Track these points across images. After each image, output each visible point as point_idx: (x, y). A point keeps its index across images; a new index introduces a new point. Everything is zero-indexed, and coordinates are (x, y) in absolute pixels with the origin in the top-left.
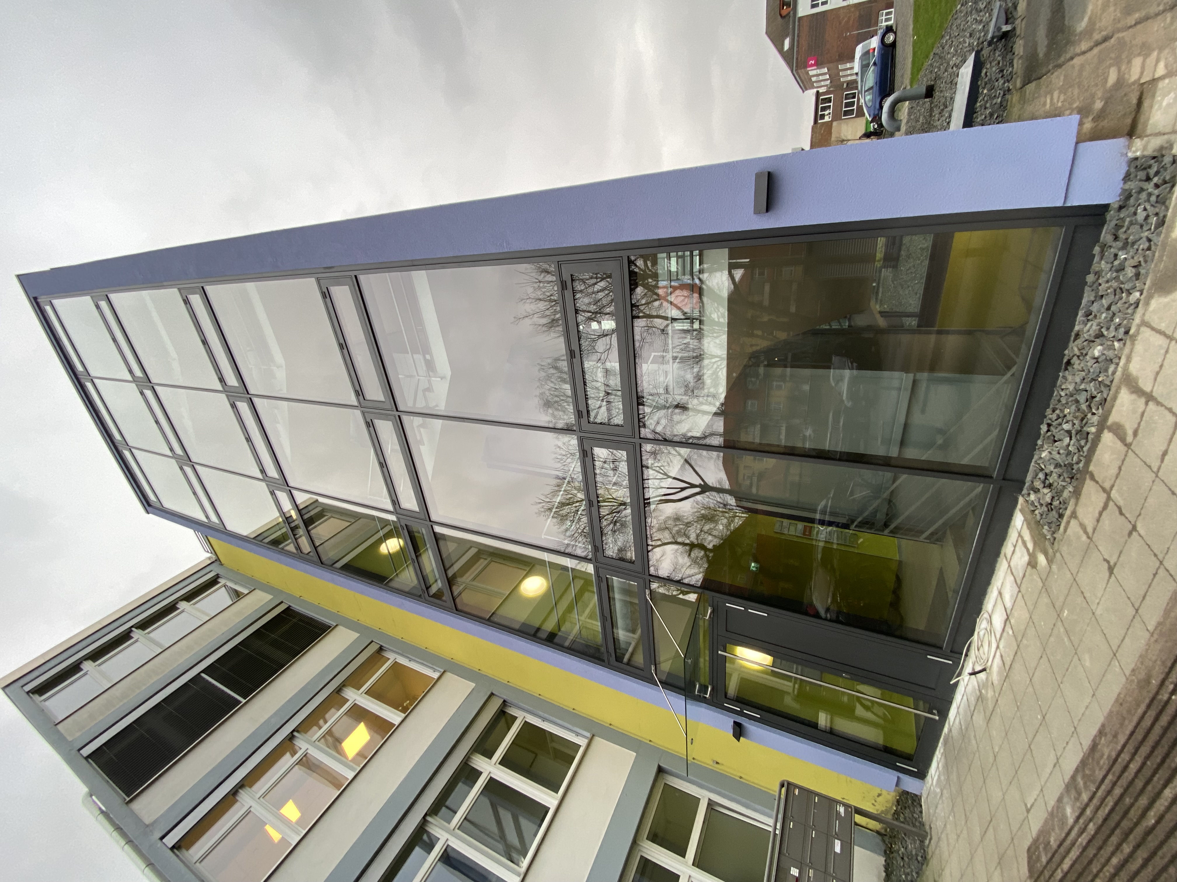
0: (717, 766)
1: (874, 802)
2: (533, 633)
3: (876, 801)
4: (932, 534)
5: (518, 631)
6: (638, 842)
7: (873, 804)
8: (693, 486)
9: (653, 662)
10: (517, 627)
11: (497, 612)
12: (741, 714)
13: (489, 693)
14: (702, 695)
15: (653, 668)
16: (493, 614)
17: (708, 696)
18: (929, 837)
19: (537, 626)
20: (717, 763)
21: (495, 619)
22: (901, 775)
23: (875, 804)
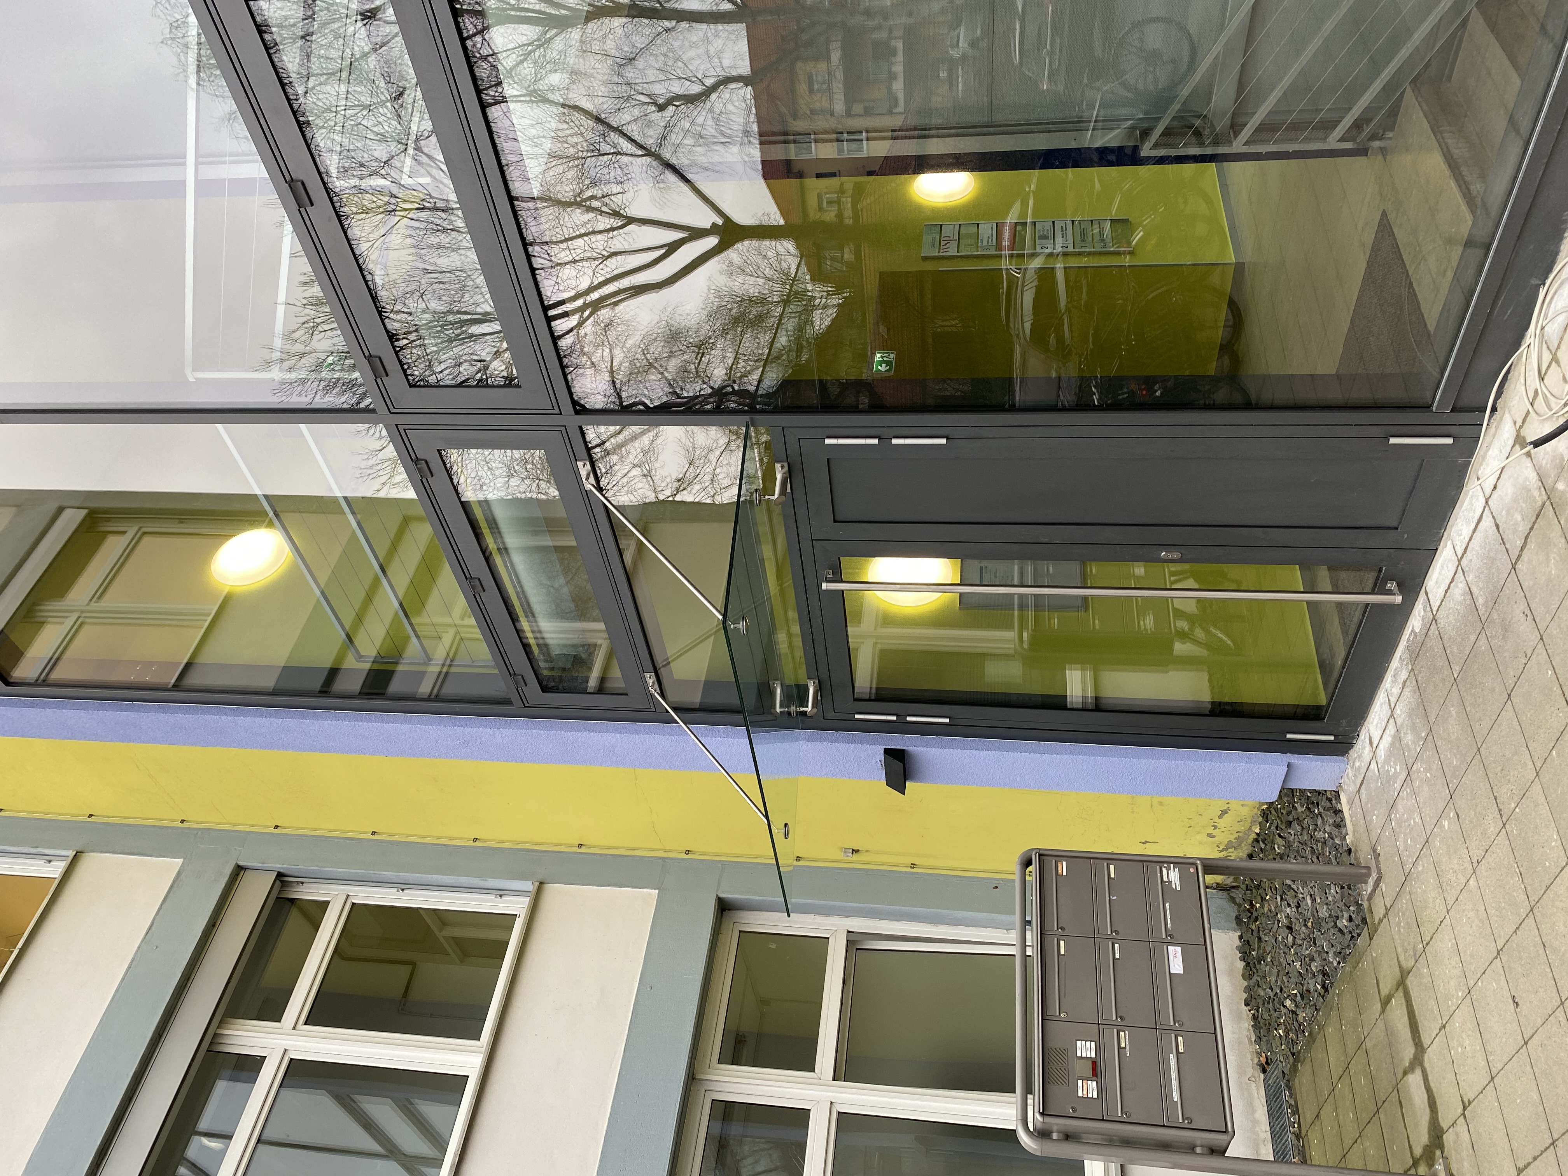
0: (855, 857)
1: (1211, 830)
2: (317, 685)
3: (1215, 827)
4: (1357, 125)
5: (276, 692)
6: (698, 1076)
7: (1210, 835)
8: (696, 234)
9: (648, 664)
10: (269, 682)
11: (202, 659)
12: (901, 727)
13: (228, 870)
14: (793, 709)
15: (650, 680)
16: (188, 666)
17: (809, 709)
18: (1374, 875)
19: (329, 665)
20: (854, 851)
21: (194, 679)
22: (1295, 759)
23: (1215, 832)
